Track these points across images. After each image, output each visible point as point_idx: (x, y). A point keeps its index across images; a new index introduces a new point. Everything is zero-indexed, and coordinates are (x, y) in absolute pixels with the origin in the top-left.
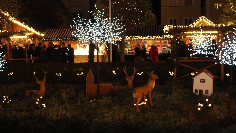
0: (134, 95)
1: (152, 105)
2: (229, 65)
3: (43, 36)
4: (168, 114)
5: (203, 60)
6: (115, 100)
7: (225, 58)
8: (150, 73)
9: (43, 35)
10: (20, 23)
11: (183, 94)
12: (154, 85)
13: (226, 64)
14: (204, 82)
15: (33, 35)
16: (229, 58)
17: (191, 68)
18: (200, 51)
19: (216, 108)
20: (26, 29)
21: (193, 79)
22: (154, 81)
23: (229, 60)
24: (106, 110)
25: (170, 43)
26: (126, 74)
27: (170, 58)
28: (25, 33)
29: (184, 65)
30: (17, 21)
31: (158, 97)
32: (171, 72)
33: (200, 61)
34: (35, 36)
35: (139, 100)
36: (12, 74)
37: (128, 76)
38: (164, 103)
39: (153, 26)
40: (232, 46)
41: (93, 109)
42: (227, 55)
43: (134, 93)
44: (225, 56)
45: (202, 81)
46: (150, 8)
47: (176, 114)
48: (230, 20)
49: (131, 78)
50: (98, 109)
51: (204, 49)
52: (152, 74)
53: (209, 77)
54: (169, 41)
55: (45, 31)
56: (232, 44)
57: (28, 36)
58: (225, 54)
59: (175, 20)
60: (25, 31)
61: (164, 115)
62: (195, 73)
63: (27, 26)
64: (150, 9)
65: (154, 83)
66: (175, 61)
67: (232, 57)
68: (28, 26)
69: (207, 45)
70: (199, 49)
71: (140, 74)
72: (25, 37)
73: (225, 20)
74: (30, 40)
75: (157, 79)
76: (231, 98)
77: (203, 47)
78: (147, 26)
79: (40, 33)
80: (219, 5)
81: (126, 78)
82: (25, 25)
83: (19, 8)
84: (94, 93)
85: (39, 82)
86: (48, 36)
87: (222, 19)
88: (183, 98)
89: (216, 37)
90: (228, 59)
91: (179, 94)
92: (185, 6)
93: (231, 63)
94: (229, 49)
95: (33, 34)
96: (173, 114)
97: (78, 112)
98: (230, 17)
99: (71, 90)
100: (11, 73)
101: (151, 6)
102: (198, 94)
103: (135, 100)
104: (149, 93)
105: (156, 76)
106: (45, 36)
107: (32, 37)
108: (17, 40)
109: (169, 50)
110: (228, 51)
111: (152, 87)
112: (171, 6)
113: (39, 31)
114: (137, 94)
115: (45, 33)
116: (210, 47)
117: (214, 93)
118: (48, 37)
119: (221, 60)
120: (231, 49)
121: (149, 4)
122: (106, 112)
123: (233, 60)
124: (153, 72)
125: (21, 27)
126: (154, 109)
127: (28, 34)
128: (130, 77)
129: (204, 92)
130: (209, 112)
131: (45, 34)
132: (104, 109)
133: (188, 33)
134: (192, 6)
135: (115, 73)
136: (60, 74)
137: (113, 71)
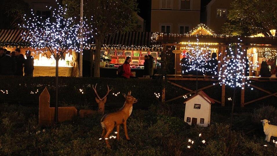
0: (103, 124)
1: (128, 138)
2: (231, 87)
4: (148, 152)
5: (199, 79)
6: (77, 130)
7: (226, 77)
8: (127, 95)
11: (170, 123)
12: (131, 111)
13: (228, 85)
14: (199, 108)
16: (231, 77)
17: (185, 88)
18: (195, 67)
19: (212, 144)
21: (185, 104)
22: (132, 105)
23: (231, 81)
24: (62, 145)
25: (160, 56)
26: (97, 94)
27: (158, 75)
29: (175, 84)
31: (138, 126)
32: (157, 93)
33: (195, 79)
35: (109, 131)
37: (99, 97)
38: (145, 135)
39: (139, 32)
40: (236, 61)
41: (44, 143)
42: (229, 73)
43: (102, 121)
44: (226, 76)
45: (197, 106)
46: (136, 9)
47: (158, 152)
48: (235, 30)
49: (103, 100)
50: (51, 143)
51: (200, 64)
52: (129, 96)
53: (205, 101)
54: (159, 53)
56: (235, 59)
58: (226, 72)
59: (168, 27)
61: (141, 153)
62: (188, 96)
64: (135, 11)
65: (132, 107)
66: (164, 78)
67: (235, 77)
69: (204, 59)
70: (194, 65)
71: (116, 95)
73: (230, 30)
75: (135, 102)
76: (232, 130)
77: (199, 61)
78: (131, 33)
80: (222, 11)
81: (97, 100)
84: (50, 119)
87: (226, 28)
88: (170, 128)
89: (217, 50)
90: (230, 79)
91: (165, 123)
92: (180, 10)
93: (233, 85)
94: (232, 66)
96: (154, 151)
97: (22, 146)
98: (235, 26)
99: (19, 114)
101: (137, 6)
102: (190, 124)
103: (104, 131)
104: (123, 121)
105: (135, 99)
109: (159, 64)
110: (230, 68)
111: (128, 113)
112: (164, 8)
114: (107, 122)
116: (208, 62)
117: (211, 123)
119: (221, 81)
120: (234, 66)
121: (135, 3)
122: (62, 148)
123: (237, 80)
124: (131, 93)
126: (130, 143)
128: (101, 98)
129: (198, 122)
130: (203, 149)
132: (60, 143)
133: (183, 43)
134: (190, 10)
135: (83, 93)
136: (7, 91)
137: (80, 89)
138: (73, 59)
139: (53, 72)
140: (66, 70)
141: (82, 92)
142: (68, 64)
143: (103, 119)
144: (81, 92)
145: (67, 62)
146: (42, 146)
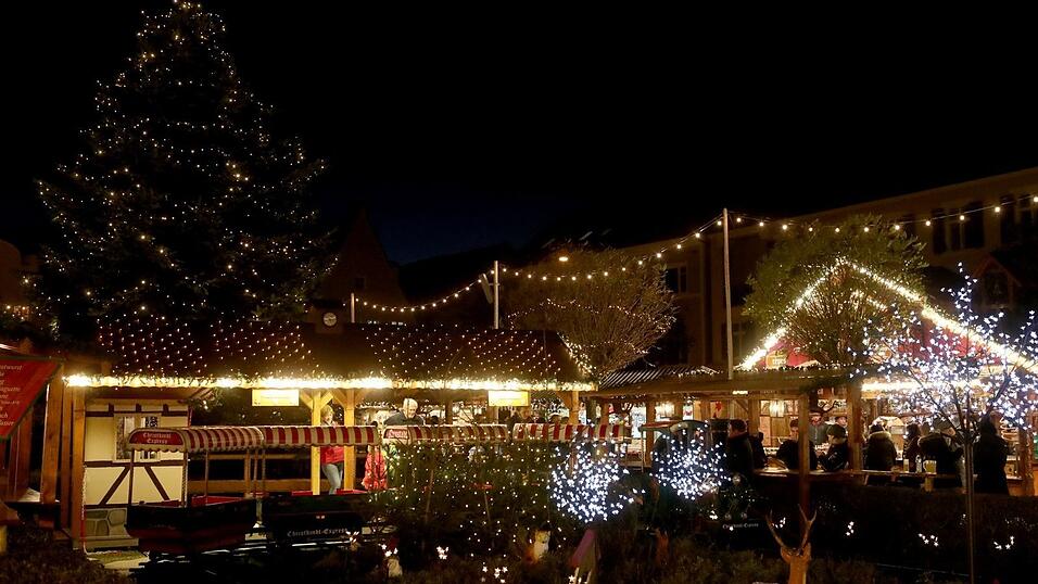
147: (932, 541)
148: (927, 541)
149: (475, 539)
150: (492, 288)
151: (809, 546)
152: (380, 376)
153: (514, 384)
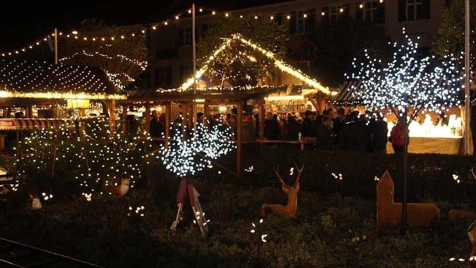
0: (471, 236)
3: (336, 96)
9: (334, 93)
10: (293, 70)
15: (316, 94)
20: (304, 82)
28: (301, 90)
30: (288, 66)
34: (319, 96)
36: (252, 169)
55: (340, 85)
57: (305, 96)
60: (300, 87)
63: (305, 76)
68: (307, 76)
72: (301, 97)
74: (309, 103)
79: (329, 90)
82: (302, 74)
83: (287, 41)
85: (287, 190)
86: (344, 97)
95: (317, 92)
100: (250, 168)
106: (340, 95)
107: (314, 98)
108: (287, 104)
113: (327, 86)
115: (339, 89)
118: (345, 99)
125: (294, 77)
127: (306, 92)
131: (340, 92)
135: (458, 181)
136: (340, 175)
137: (454, 176)
138: (462, 124)
139: (428, 146)
140: (450, 143)
141: (458, 179)
142: (454, 132)
143: (471, 228)
144: (456, 180)
145: (452, 129)
146: (371, 262)
147: (339, 177)
148: (336, 177)
149: (84, 184)
150: (54, 43)
151: (299, 183)
152: (4, 90)
153: (82, 95)
